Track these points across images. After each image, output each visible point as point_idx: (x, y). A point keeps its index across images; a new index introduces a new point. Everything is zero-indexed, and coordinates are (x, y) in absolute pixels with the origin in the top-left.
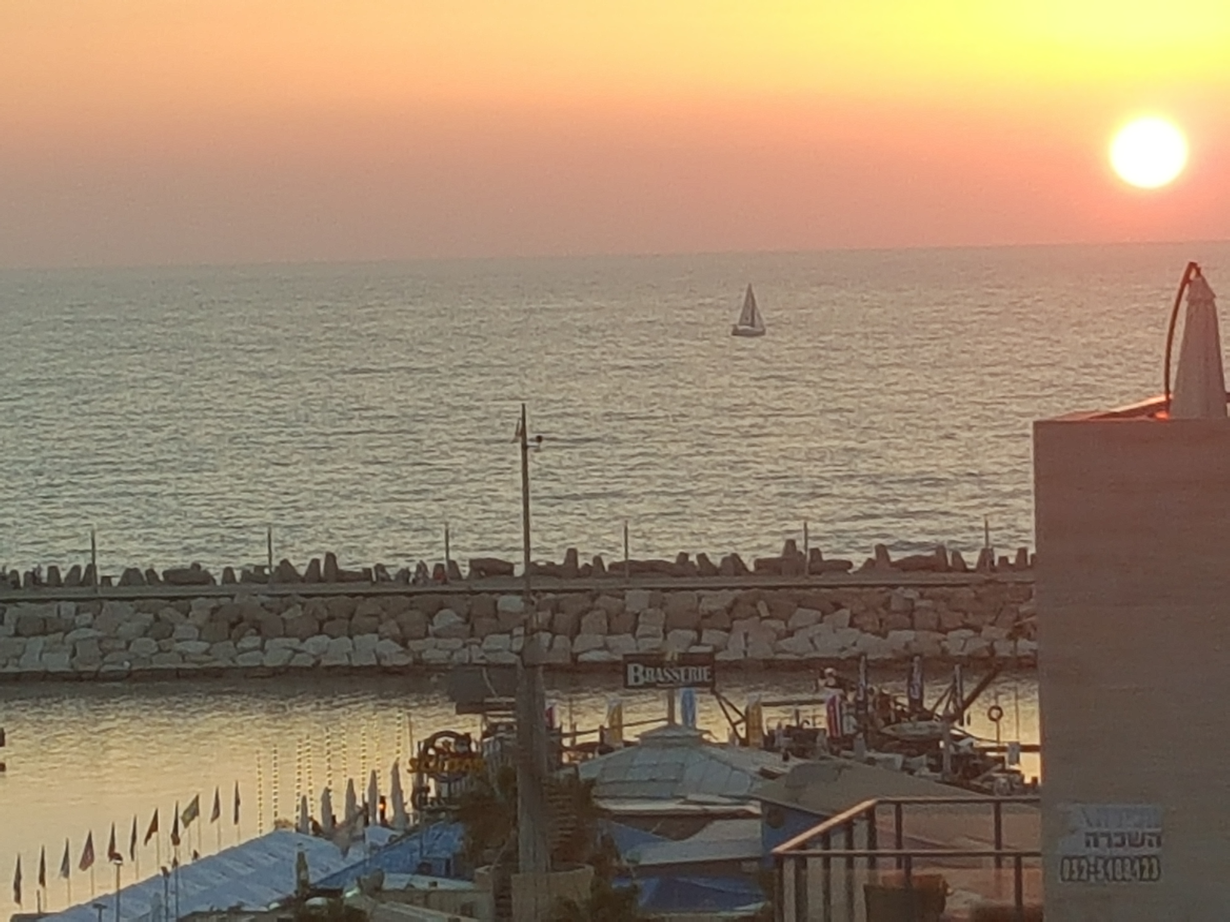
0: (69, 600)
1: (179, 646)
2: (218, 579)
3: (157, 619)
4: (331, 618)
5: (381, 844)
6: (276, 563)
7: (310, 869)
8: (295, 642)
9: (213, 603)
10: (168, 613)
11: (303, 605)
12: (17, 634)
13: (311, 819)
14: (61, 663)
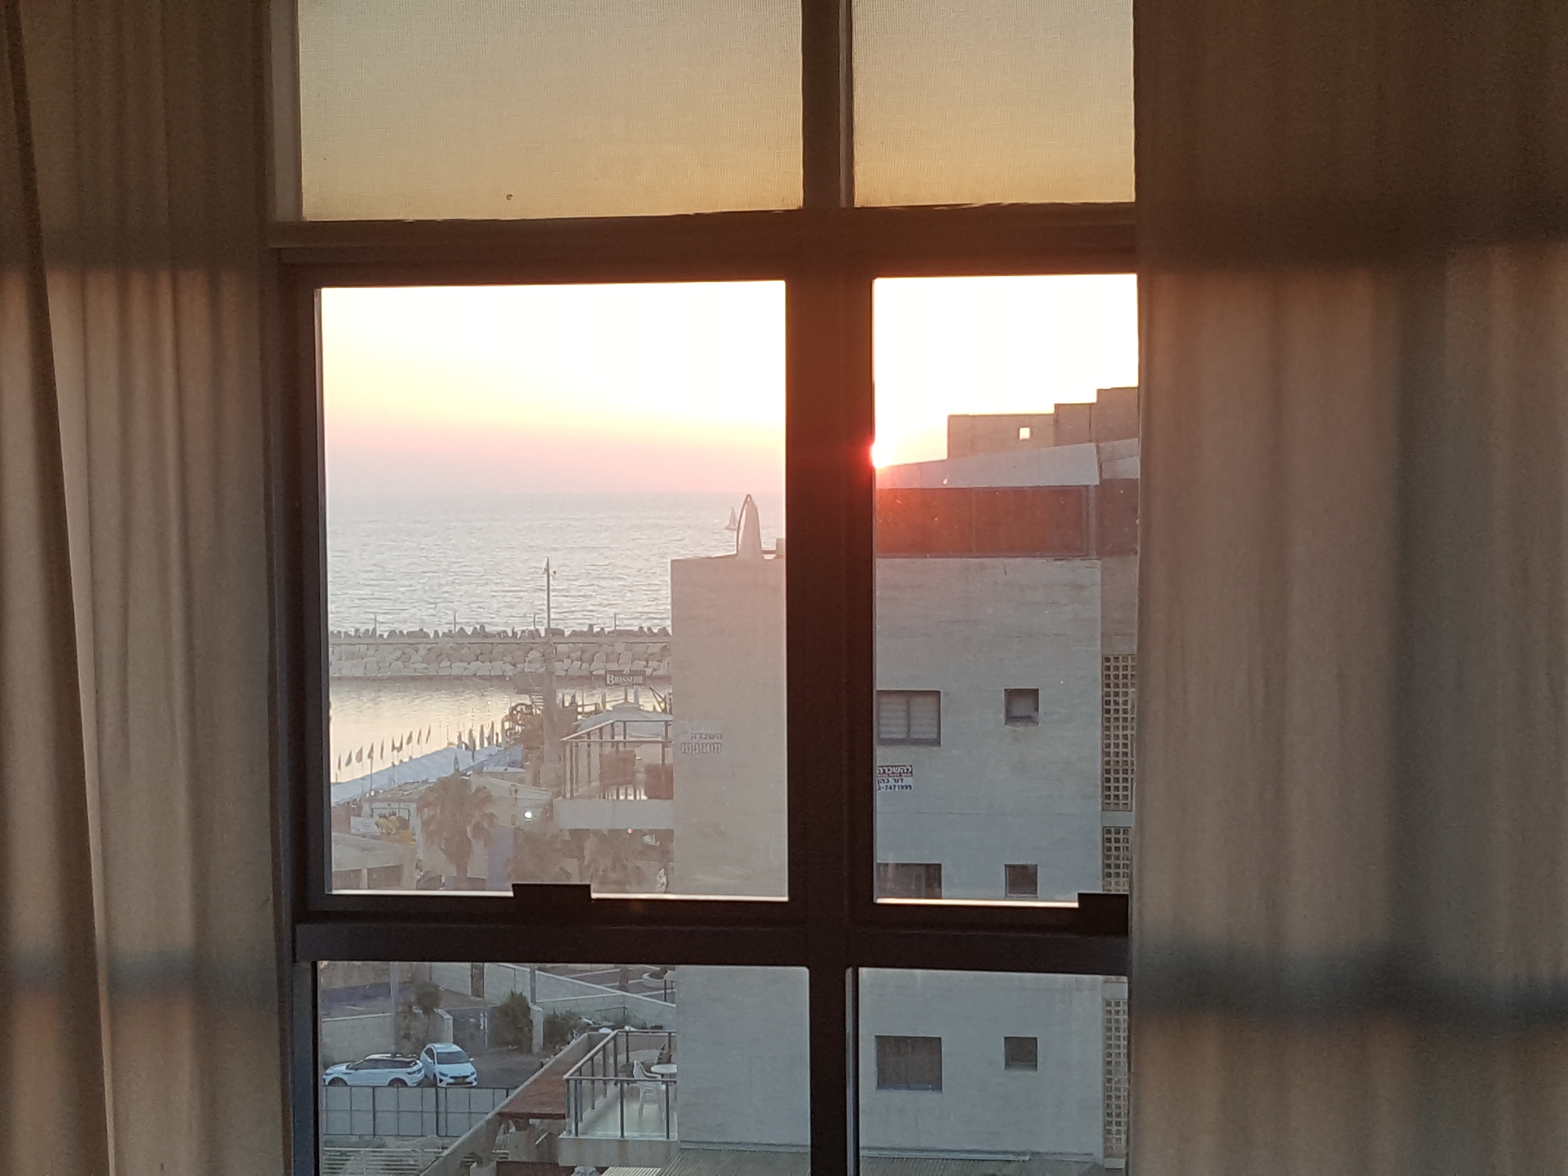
0: (364, 644)
1: (412, 666)
2: (432, 636)
3: (404, 653)
4: (481, 654)
5: (494, 754)
6: (458, 629)
7: (460, 764)
8: (465, 664)
9: (429, 646)
10: (408, 650)
11: (469, 648)
13: (464, 743)
14: (360, 672)
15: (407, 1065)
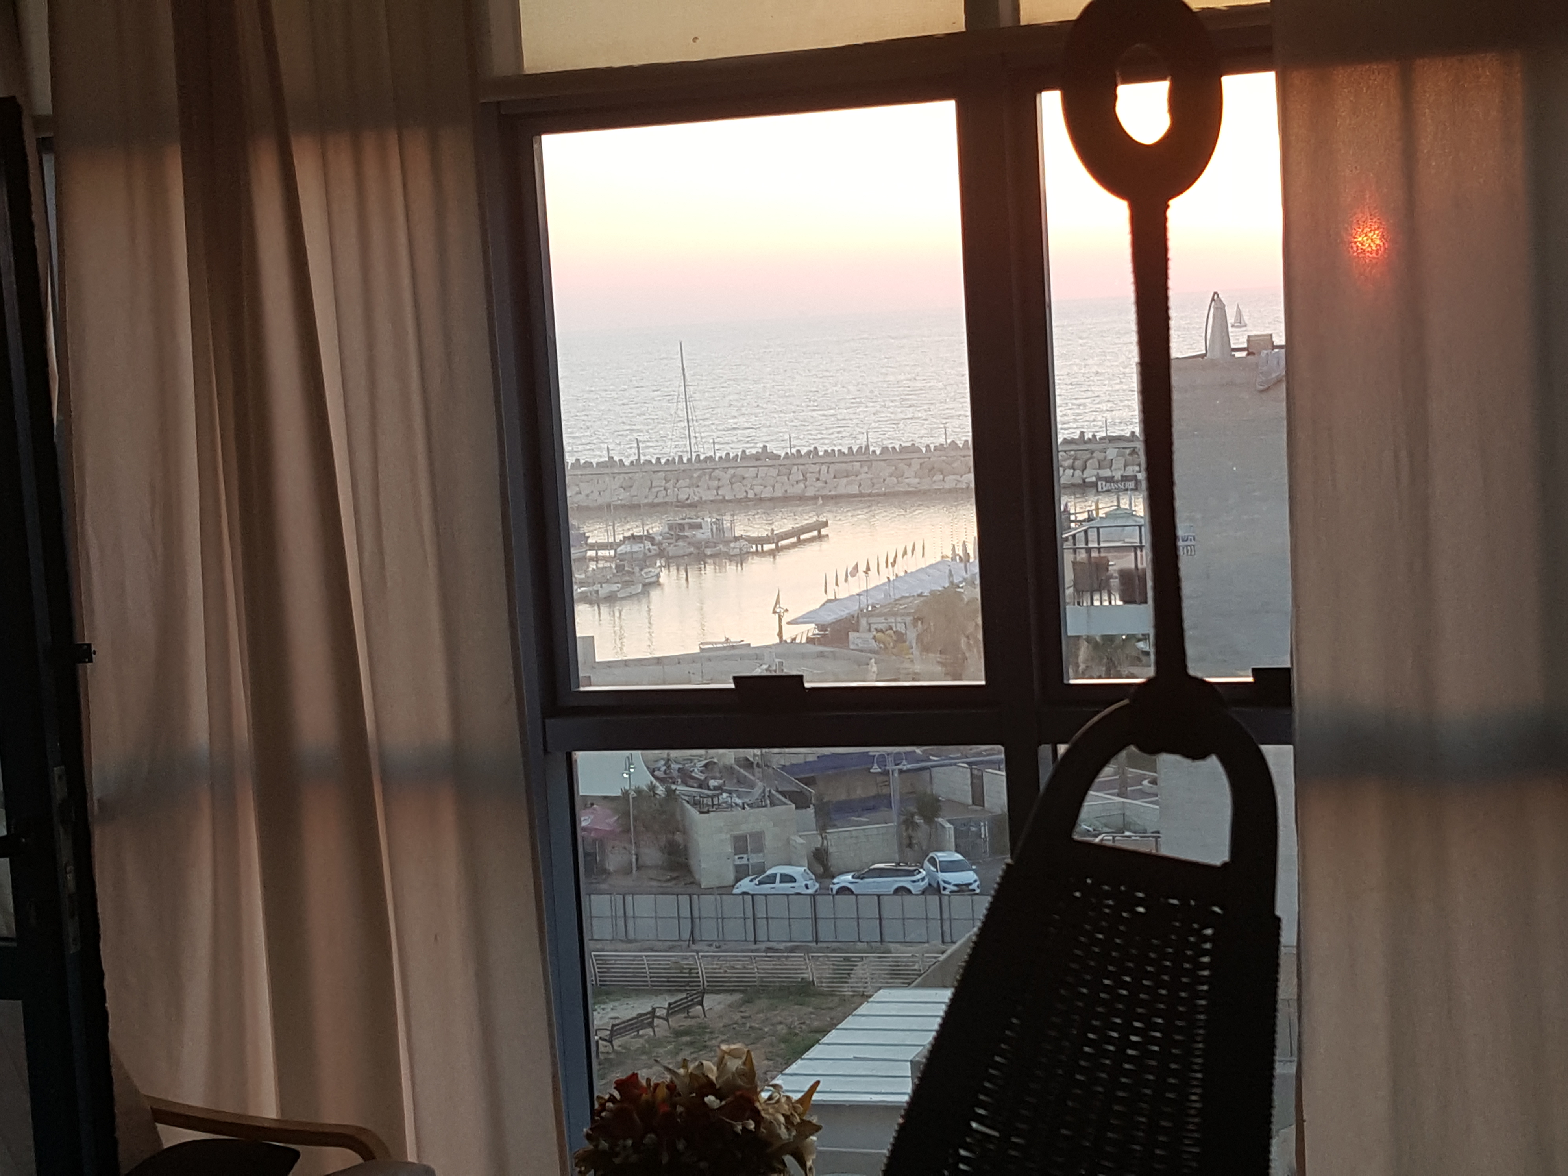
0: (857, 462)
1: (907, 480)
2: (924, 450)
3: (896, 469)
6: (949, 441)
7: (954, 576)
8: (958, 477)
9: (921, 461)
10: (902, 465)
12: (835, 477)
13: (958, 555)
14: (855, 489)
15: (910, 873)
